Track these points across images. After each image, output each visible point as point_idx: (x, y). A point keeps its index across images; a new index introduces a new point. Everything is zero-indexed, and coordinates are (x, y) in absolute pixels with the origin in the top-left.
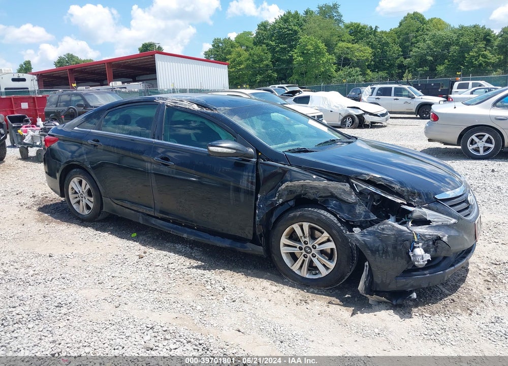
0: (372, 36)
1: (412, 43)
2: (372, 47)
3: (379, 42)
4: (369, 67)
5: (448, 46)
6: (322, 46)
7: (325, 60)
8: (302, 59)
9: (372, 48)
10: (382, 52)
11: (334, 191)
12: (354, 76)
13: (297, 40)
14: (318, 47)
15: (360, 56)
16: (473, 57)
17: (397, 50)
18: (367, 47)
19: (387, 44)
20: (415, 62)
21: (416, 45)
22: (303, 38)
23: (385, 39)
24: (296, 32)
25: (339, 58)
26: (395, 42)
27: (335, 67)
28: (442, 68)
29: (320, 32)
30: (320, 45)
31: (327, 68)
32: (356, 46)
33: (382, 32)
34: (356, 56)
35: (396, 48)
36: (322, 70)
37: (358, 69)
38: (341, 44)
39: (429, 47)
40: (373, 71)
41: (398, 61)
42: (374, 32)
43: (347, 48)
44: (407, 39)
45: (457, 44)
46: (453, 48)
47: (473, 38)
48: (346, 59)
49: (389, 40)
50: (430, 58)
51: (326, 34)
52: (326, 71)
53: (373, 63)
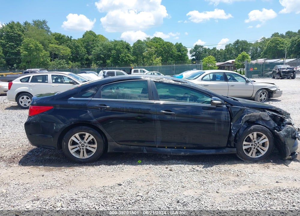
0: (69, 42)
1: (91, 47)
2: (70, 47)
3: (74, 45)
4: (70, 59)
5: (110, 50)
6: (40, 45)
7: (43, 54)
8: (27, 53)
9: (71, 49)
10: (76, 51)
11: (262, 116)
12: (62, 64)
13: (21, 41)
14: (37, 46)
15: (64, 53)
16: (124, 56)
17: (84, 51)
18: (67, 48)
19: (78, 47)
20: (95, 57)
21: (94, 48)
22: (26, 40)
23: (77, 44)
24: (20, 36)
25: (51, 53)
26: (82, 46)
27: (49, 58)
28: (109, 61)
29: (37, 37)
30: (39, 45)
31: (45, 59)
32: (61, 46)
33: (74, 40)
34: (61, 53)
35: (83, 49)
36: (42, 60)
37: (64, 60)
38: (51, 45)
39: (101, 50)
40: (72, 62)
41: (85, 57)
42: (69, 39)
43: (56, 48)
44: (88, 45)
45: (115, 49)
46: (113, 52)
47: (122, 47)
48: (55, 54)
49: (79, 45)
50: (103, 56)
51: (42, 38)
52: (44, 61)
53: (71, 57)
